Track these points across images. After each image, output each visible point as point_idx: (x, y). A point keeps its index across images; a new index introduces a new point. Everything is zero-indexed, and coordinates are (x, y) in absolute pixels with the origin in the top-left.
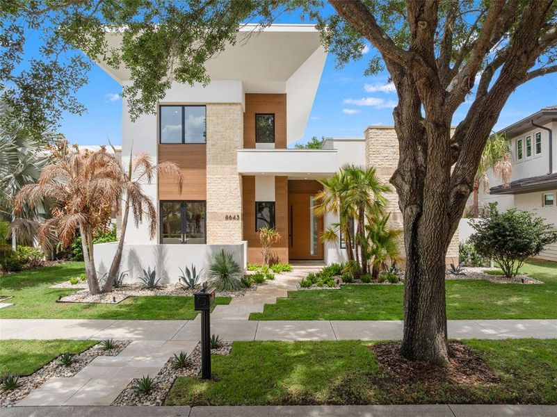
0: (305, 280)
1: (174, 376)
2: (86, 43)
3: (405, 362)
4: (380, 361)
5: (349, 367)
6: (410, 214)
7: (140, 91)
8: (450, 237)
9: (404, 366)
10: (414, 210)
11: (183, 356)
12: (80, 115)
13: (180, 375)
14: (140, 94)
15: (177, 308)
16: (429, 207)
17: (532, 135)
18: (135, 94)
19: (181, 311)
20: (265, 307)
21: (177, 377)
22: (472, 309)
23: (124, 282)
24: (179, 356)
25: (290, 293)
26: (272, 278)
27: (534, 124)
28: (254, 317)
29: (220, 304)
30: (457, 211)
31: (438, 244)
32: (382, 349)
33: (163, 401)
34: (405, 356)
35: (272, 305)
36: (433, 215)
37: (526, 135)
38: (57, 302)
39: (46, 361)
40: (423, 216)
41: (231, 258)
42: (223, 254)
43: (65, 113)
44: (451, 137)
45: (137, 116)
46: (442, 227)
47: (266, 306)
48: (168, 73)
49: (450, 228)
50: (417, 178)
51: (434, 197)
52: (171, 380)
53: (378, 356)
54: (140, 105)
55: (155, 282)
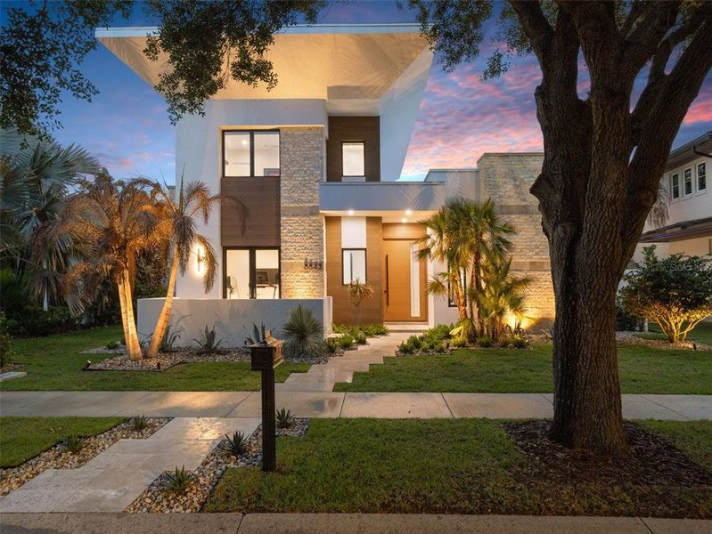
0: (405, 343)
1: (223, 467)
2: (108, 16)
3: (561, 450)
4: (522, 447)
5: (477, 455)
6: (562, 235)
7: (182, 82)
8: (622, 268)
9: (559, 455)
10: (569, 229)
11: (238, 438)
12: (90, 100)
13: (232, 465)
14: (182, 87)
15: (240, 376)
16: (594, 222)
17: (693, 167)
18: (176, 85)
19: (245, 381)
20: (354, 376)
21: (227, 467)
22: (634, 381)
23: (174, 345)
24: (232, 438)
25: (386, 359)
26: (362, 342)
27: (696, 152)
28: (340, 387)
29: (295, 372)
30: (635, 230)
31: (607, 275)
32: (521, 430)
33: (202, 505)
34: (559, 441)
35: (365, 374)
36: (600, 233)
37: (687, 166)
38: (84, 370)
39: (46, 447)
40: (584, 235)
41: (309, 315)
42: (300, 310)
43: (65, 94)
44: (631, 112)
45: (179, 117)
46: (613, 251)
47: (356, 375)
48: (223, 67)
49: (624, 253)
50: (573, 183)
51: (602, 205)
52: (219, 472)
53: (518, 440)
54: (183, 101)
55: (214, 345)
